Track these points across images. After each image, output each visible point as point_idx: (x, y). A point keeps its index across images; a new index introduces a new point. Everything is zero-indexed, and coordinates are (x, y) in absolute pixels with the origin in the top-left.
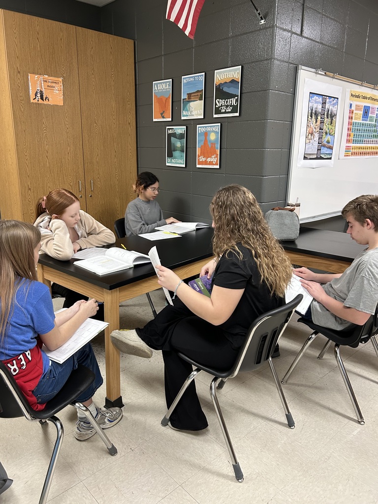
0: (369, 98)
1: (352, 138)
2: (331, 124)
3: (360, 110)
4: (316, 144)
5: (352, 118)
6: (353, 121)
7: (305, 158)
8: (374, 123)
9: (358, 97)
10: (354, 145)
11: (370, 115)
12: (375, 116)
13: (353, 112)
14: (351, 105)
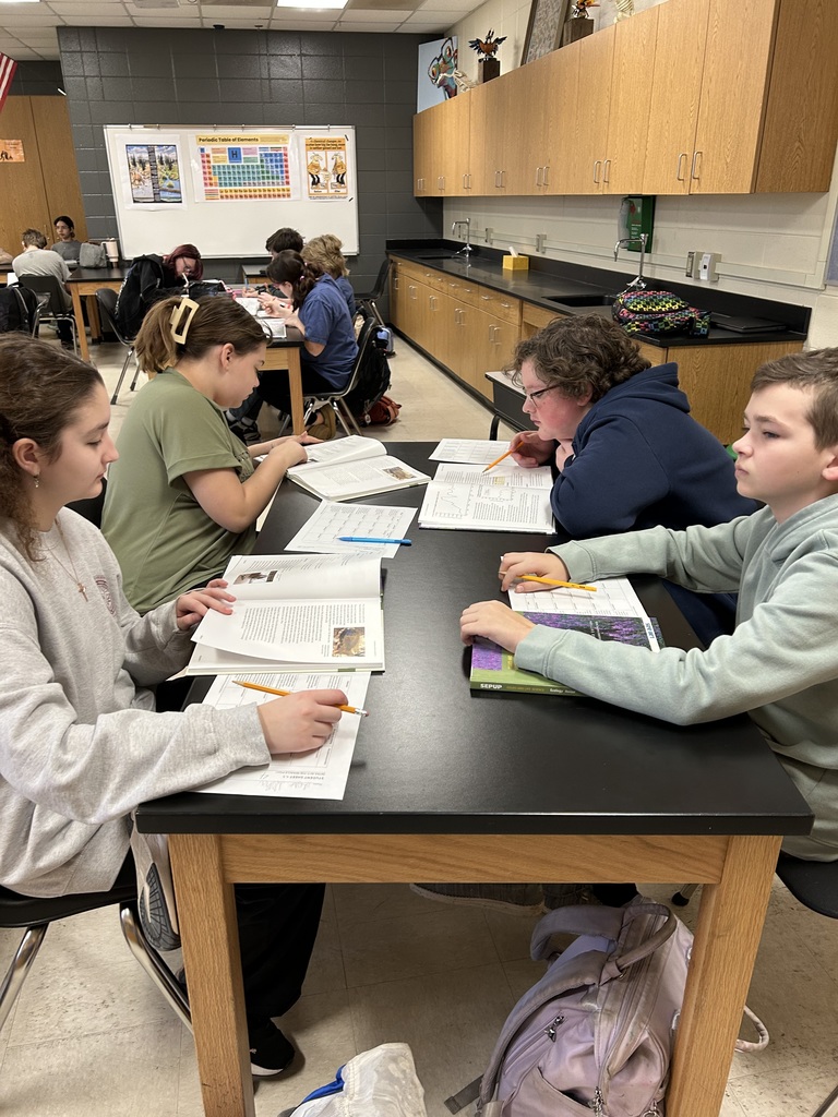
0: (234, 140)
1: (215, 179)
2: (170, 169)
3: (222, 152)
4: (151, 190)
5: (209, 162)
6: (212, 164)
7: (135, 202)
8: (259, 163)
9: (213, 140)
10: (223, 188)
11: (243, 156)
12: (258, 156)
13: (208, 156)
14: (202, 150)
